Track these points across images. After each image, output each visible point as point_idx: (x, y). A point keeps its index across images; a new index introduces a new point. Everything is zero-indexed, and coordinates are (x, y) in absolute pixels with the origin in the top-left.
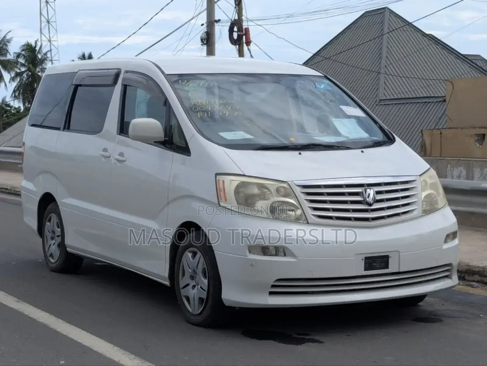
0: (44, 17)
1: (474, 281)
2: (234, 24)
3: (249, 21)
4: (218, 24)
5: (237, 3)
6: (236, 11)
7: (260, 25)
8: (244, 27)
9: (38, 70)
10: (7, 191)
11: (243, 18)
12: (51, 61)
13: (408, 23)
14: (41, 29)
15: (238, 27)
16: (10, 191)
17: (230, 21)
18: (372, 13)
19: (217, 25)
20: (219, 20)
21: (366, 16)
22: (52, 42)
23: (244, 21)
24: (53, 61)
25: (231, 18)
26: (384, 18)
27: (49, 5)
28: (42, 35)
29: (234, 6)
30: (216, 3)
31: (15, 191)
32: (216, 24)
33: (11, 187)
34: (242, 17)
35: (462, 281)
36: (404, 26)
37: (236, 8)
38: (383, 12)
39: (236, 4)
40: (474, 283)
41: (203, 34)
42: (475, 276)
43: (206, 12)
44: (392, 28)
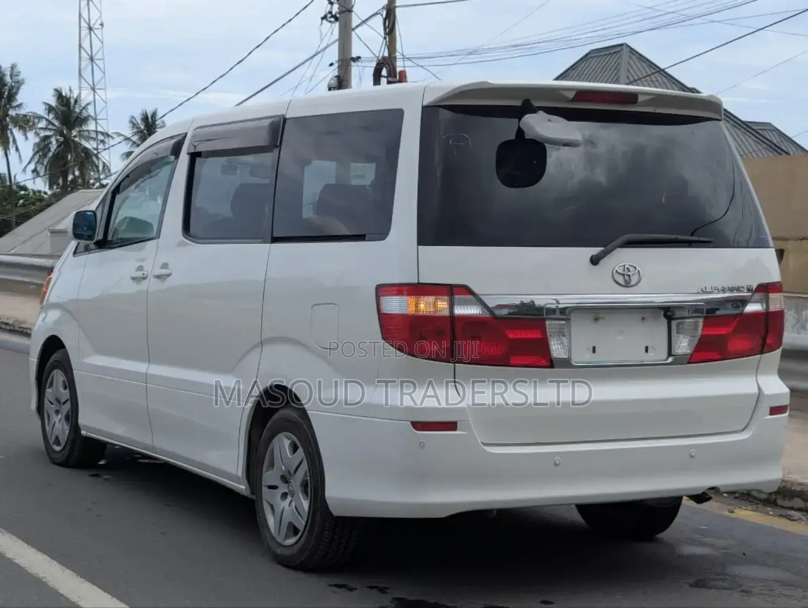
0: (85, 51)
1: (792, 508)
2: (382, 65)
3: (406, 59)
4: (355, 64)
5: (387, 30)
6: (386, 44)
7: (422, 66)
8: (398, 70)
9: (73, 135)
10: (8, 328)
11: (398, 55)
12: (95, 119)
13: (658, 70)
14: (80, 71)
15: (388, 69)
16: (13, 327)
17: (376, 58)
18: (602, 52)
19: (355, 66)
20: (359, 58)
21: (591, 58)
22: (96, 91)
23: (397, 60)
24: (98, 121)
25: (377, 55)
26: (620, 60)
27: (94, 33)
28: (82, 79)
29: (383, 35)
30: (353, 30)
31: (21, 328)
32: (352, 64)
33: (15, 322)
34: (395, 53)
35: (771, 507)
36: (653, 74)
37: (385, 38)
38: (619, 52)
39: (386, 33)
40: (792, 513)
41: (332, 79)
42: (796, 499)
43: (337, 43)
44: (633, 76)
